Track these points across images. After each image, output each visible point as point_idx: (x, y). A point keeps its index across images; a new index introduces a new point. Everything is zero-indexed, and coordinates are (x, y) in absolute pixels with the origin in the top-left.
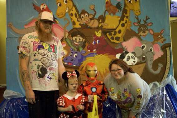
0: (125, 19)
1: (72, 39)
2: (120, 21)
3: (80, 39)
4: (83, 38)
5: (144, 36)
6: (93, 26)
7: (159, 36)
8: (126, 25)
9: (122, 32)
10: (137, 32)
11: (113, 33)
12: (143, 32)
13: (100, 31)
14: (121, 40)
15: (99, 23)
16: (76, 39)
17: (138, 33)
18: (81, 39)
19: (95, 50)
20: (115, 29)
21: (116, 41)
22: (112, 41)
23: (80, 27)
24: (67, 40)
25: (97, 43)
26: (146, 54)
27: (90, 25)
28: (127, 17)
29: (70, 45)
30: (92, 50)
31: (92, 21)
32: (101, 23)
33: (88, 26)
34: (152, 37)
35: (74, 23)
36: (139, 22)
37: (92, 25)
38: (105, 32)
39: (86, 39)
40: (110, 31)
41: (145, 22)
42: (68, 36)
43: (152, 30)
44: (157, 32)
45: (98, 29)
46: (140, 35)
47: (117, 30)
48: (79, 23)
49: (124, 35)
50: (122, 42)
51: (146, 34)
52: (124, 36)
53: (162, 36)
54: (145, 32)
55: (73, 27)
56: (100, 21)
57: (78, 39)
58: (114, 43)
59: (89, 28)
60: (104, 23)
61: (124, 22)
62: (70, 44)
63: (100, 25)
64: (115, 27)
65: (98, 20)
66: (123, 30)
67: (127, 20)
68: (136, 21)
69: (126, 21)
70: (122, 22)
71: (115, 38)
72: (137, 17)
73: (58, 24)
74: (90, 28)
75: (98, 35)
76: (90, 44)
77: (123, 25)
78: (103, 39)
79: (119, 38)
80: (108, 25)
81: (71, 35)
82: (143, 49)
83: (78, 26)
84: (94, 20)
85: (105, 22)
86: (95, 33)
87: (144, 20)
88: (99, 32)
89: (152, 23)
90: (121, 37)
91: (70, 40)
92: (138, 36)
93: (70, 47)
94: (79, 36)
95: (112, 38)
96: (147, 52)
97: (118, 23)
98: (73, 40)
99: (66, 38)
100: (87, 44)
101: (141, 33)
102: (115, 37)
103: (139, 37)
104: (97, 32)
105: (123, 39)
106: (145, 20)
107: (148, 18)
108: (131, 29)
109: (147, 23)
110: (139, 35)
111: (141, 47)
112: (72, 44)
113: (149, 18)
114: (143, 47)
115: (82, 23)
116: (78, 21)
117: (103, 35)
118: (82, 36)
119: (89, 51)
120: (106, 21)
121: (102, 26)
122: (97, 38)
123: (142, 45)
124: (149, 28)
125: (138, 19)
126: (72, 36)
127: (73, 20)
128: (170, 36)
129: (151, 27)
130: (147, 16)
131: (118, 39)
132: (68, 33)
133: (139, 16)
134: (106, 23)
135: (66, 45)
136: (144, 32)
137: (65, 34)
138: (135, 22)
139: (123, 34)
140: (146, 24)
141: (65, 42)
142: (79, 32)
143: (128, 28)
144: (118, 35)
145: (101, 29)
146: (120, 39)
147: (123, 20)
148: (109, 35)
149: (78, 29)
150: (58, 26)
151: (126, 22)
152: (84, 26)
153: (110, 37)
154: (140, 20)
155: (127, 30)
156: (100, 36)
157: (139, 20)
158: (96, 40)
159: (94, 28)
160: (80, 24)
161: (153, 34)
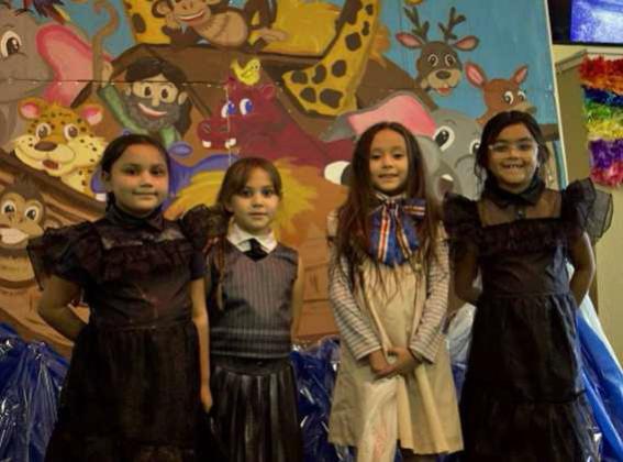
0: (362, 15)
1: (128, 93)
2: (339, 26)
3: (165, 94)
4: (180, 90)
5: (442, 89)
6: (222, 40)
7: (509, 94)
8: (365, 40)
9: (350, 72)
10: (414, 74)
11: (311, 73)
12: (439, 76)
13: (255, 63)
14: (348, 103)
15: (251, 29)
16: (148, 92)
17: (419, 79)
18: (172, 91)
19: (233, 142)
20: (321, 58)
21: (324, 109)
22: (307, 106)
23: (166, 40)
24: (108, 96)
25: (243, 111)
26: (456, 165)
27: (209, 34)
28: (370, 10)
29: (123, 118)
30: (218, 143)
31: (220, 18)
32: (257, 27)
33: (201, 38)
34: (479, 94)
35: (139, 24)
36: (422, 32)
37: (219, 34)
38: (275, 67)
39: (192, 91)
40: (299, 63)
41: (448, 34)
42: (114, 76)
43: (476, 67)
44: (498, 77)
45: (245, 51)
46: (428, 88)
47: (328, 62)
48: (161, 22)
49: (358, 82)
50: (350, 114)
51: (452, 81)
52: (358, 90)
53: (520, 93)
54: (447, 76)
55: (136, 38)
56: (255, 20)
57: (158, 92)
58: (314, 114)
59: (203, 46)
60: (269, 27)
61: (358, 28)
62: (120, 111)
63: (254, 38)
64: (318, 50)
65: (246, 14)
66: (355, 60)
67: (371, 20)
68: (408, 26)
69: (366, 24)
70: (348, 30)
71: (318, 93)
72: (411, 10)
73: (67, 26)
74: (211, 46)
75: (242, 79)
76: (211, 114)
77: (353, 42)
78: (269, 96)
79: (339, 95)
80: (287, 36)
81: (124, 74)
82: (444, 147)
83: (155, 34)
84: (228, 13)
85: (275, 25)
86: (233, 71)
87: (441, 26)
88: (249, 66)
89: (477, 41)
90: (347, 90)
91: (122, 95)
92: (420, 89)
93: (122, 124)
94: (160, 78)
95: (309, 95)
96: (459, 160)
97: (332, 32)
98: (132, 94)
99: (104, 85)
100: (196, 116)
101: (432, 79)
102: (319, 89)
103: (424, 95)
104: (242, 65)
105: (354, 100)
106: (446, 25)
107: (457, 15)
108: (387, 60)
109: (455, 37)
110: (424, 85)
111: (434, 137)
112: (128, 113)
113: (462, 19)
114: (442, 139)
115: (173, 25)
116: (157, 15)
117: (269, 79)
118: (176, 78)
119: (207, 144)
120: (280, 22)
121: (261, 42)
122: (241, 91)
123: (439, 127)
124: (463, 57)
125: (415, 19)
126: (131, 80)
127: (132, 12)
128: (552, 93)
129: (473, 57)
130: (453, 10)
131: (332, 98)
132: (114, 63)
133: (417, 7)
134: (279, 30)
135: (105, 115)
136: (443, 76)
137: (97, 69)
138: (406, 31)
139: (355, 78)
140: (451, 42)
141: (97, 106)
142: (162, 61)
143: (375, 54)
144: (333, 83)
145: (260, 54)
146: (342, 101)
147: (353, 21)
148: (294, 79)
149: (159, 51)
150: (69, 33)
151: (365, 32)
152: (186, 39)
153: (296, 89)
154: (427, 25)
155: (372, 65)
156: (255, 84)
157: (421, 23)
158: (236, 99)
159: (229, 48)
160: (165, 30)
161: (483, 84)
